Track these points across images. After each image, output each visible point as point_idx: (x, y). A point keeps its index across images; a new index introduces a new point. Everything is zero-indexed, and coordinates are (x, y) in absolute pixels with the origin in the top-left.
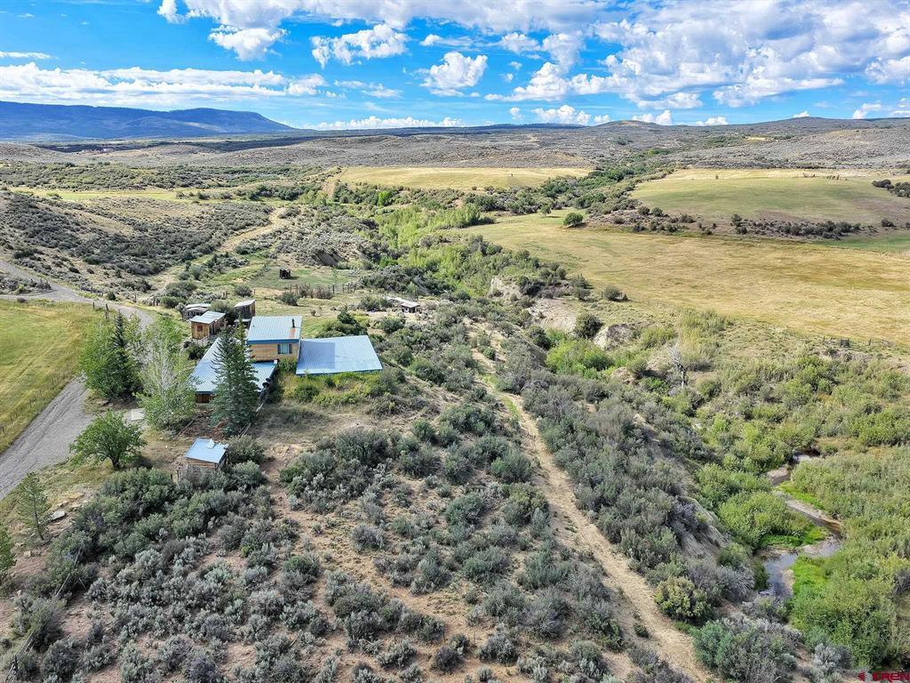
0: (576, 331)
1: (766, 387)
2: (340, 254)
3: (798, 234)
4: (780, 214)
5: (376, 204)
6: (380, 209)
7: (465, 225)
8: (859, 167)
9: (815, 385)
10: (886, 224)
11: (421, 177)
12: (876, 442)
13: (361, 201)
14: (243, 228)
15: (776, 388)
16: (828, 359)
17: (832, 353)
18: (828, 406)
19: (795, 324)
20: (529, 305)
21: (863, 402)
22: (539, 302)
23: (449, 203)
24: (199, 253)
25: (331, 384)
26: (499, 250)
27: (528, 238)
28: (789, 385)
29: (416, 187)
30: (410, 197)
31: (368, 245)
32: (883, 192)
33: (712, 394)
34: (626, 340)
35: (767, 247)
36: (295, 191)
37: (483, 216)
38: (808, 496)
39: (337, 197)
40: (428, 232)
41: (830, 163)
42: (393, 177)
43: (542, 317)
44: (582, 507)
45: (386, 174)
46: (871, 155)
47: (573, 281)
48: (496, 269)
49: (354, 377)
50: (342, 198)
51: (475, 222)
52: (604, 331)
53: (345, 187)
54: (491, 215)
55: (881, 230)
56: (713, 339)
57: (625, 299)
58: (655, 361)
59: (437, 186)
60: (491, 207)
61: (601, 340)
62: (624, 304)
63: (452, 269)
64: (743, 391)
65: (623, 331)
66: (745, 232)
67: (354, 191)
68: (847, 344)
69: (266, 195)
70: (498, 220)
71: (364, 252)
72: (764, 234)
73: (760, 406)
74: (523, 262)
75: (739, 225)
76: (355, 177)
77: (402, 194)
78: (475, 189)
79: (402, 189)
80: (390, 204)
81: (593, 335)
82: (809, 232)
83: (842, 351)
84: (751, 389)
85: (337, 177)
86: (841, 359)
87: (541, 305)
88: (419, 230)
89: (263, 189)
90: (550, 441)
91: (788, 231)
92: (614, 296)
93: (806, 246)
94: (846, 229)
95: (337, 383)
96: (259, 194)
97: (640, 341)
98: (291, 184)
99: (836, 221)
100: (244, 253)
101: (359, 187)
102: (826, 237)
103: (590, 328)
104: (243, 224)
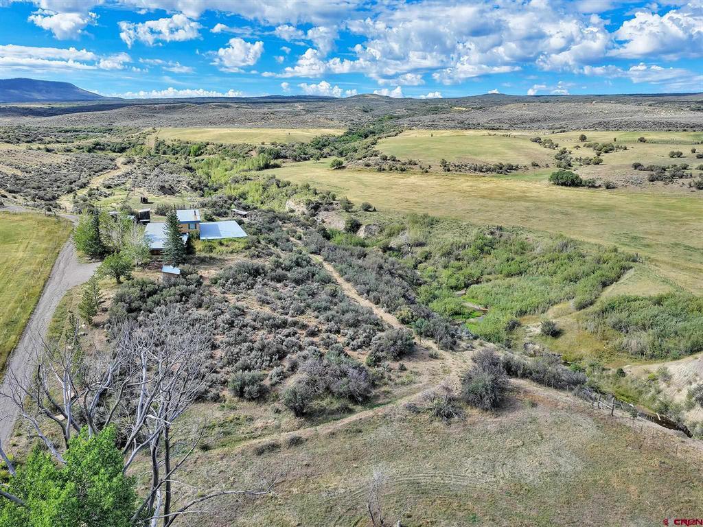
0: (346, 229)
1: (456, 253)
2: (175, 188)
3: (481, 171)
4: (471, 159)
5: (189, 155)
6: (193, 159)
7: (260, 169)
8: (524, 129)
9: (482, 250)
10: (535, 165)
11: (220, 135)
12: (510, 275)
13: (177, 153)
14: (101, 171)
15: (462, 252)
16: (490, 237)
17: (492, 233)
18: (488, 260)
19: (474, 221)
20: (315, 215)
21: (506, 256)
22: (320, 213)
23: (246, 153)
24: (77, 188)
25: (221, 244)
26: (289, 184)
27: (307, 177)
28: (469, 251)
29: (219, 143)
30: (215, 150)
31: (194, 182)
32: (536, 146)
33: (426, 258)
34: (376, 234)
35: (462, 179)
36: (123, 146)
37: (272, 162)
38: (474, 300)
39: (157, 150)
40: (234, 173)
41: (506, 126)
42: (200, 135)
43: (324, 222)
44: (361, 294)
45: (193, 133)
46: (532, 121)
47: (341, 201)
48: (288, 196)
49: (234, 240)
50: (162, 151)
51: (267, 166)
52: (363, 228)
53: (163, 142)
54: (278, 161)
55: (531, 168)
56: (427, 229)
57: (375, 210)
58: (394, 243)
59: (235, 142)
60: (278, 156)
61: (361, 234)
62: (374, 213)
63: (257, 197)
64: (444, 255)
65: (374, 228)
66: (449, 170)
67: (171, 146)
68: (501, 229)
69: (100, 149)
70: (284, 165)
71: (192, 187)
72: (461, 171)
73: (453, 262)
74: (306, 191)
75: (445, 166)
76: (170, 135)
77: (209, 147)
78: (263, 143)
79: (208, 144)
80: (200, 155)
81: (356, 231)
82: (488, 170)
83: (498, 233)
84: (448, 254)
85: (154, 135)
86: (497, 237)
87: (322, 215)
88: (227, 173)
89: (98, 144)
90: (341, 271)
91: (475, 170)
92: (367, 208)
93: (486, 179)
94: (511, 168)
95: (225, 243)
96: (94, 148)
97: (385, 233)
98: (120, 140)
99: (504, 163)
100: (109, 187)
101: (174, 143)
102: (498, 173)
103: (354, 227)
104: (101, 167)
